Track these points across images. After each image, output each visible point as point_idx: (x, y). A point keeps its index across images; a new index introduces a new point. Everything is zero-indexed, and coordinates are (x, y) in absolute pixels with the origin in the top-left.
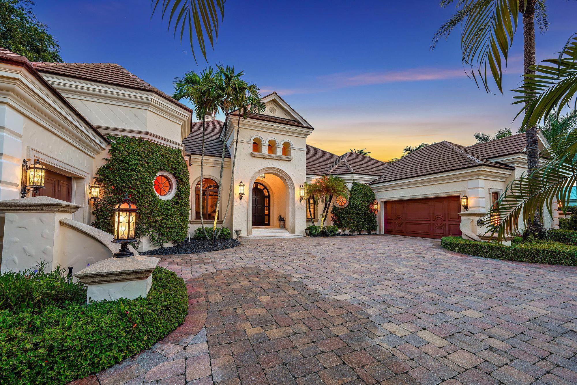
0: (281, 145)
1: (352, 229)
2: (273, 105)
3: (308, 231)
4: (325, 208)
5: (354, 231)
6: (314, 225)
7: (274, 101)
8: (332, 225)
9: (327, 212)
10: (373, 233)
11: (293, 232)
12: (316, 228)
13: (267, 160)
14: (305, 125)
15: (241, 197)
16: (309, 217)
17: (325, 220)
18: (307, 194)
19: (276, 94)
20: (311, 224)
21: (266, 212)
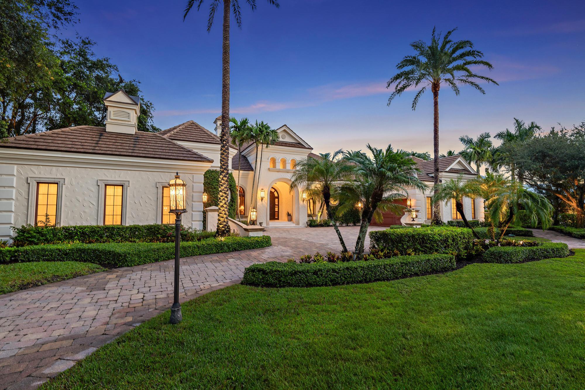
0: (290, 161)
1: (342, 222)
2: (284, 133)
3: (309, 223)
4: (321, 206)
5: (343, 223)
6: (313, 218)
7: (285, 131)
8: (327, 219)
9: (323, 209)
10: (358, 225)
11: (298, 224)
12: (314, 221)
13: (280, 173)
14: (307, 146)
15: (262, 200)
16: (310, 213)
17: (321, 215)
18: (308, 197)
19: (286, 126)
20: (311, 218)
21: (276, 209)
